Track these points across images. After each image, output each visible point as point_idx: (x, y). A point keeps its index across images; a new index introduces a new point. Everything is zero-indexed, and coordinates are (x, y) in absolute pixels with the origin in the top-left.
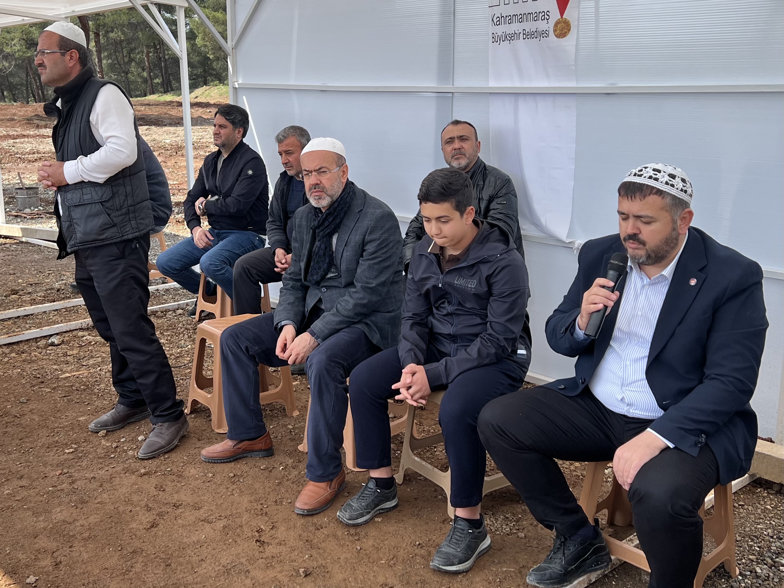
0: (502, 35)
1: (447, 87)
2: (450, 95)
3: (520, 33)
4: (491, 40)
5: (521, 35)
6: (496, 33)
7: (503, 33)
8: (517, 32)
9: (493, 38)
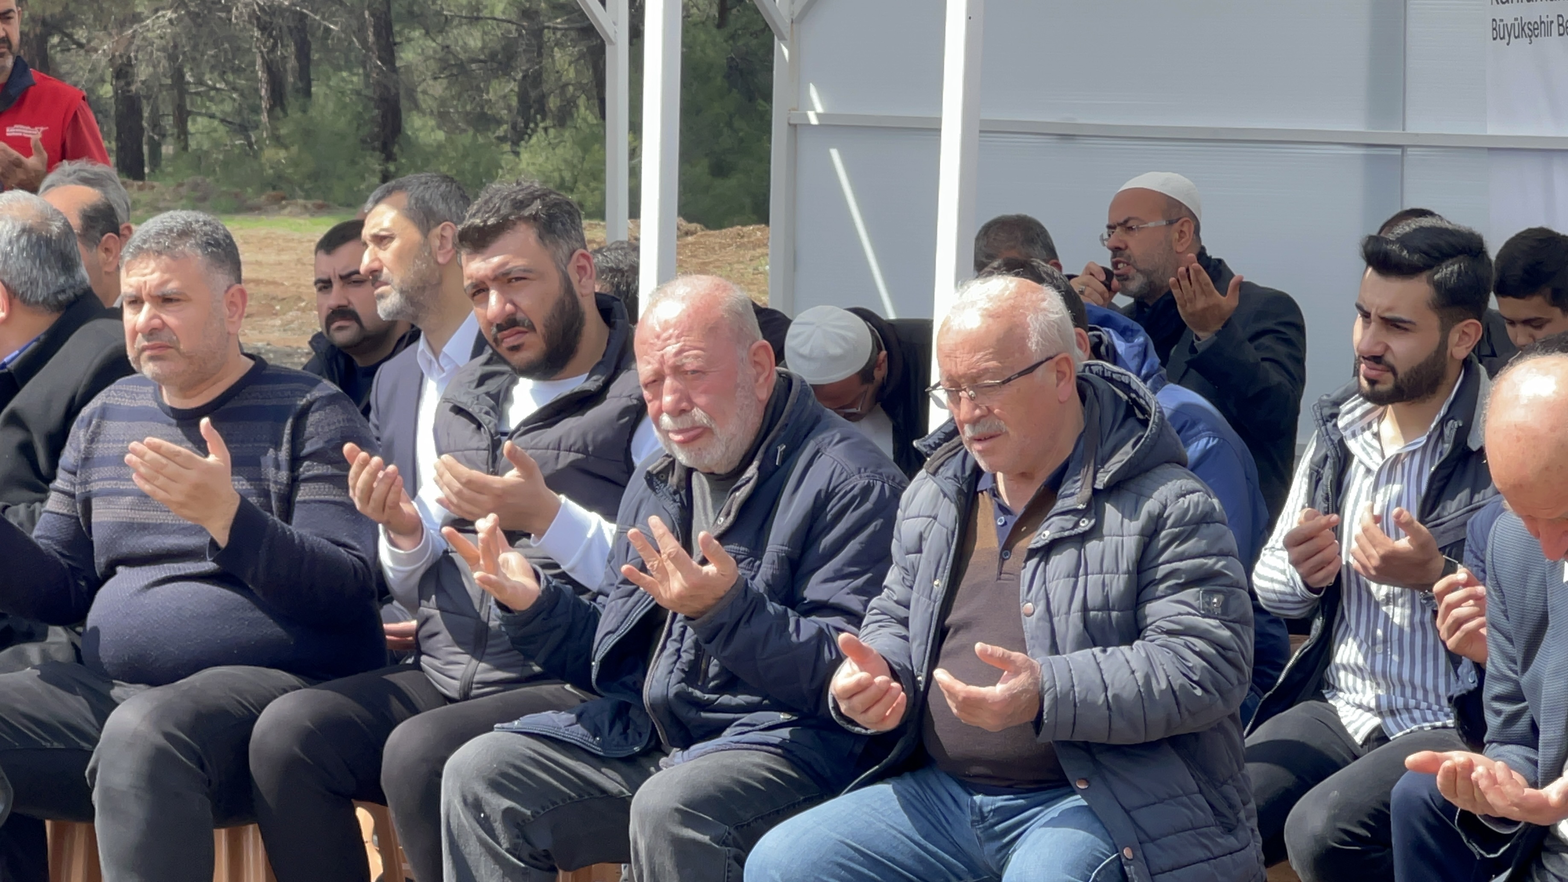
0: (1513, 25)
1: (1389, 133)
2: (1398, 152)
3: (1552, 22)
4: (1489, 34)
5: (1555, 26)
6: (1502, 20)
7: (1516, 19)
8: (1544, 19)
9: (1494, 29)
